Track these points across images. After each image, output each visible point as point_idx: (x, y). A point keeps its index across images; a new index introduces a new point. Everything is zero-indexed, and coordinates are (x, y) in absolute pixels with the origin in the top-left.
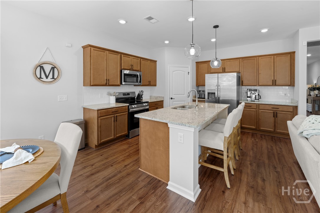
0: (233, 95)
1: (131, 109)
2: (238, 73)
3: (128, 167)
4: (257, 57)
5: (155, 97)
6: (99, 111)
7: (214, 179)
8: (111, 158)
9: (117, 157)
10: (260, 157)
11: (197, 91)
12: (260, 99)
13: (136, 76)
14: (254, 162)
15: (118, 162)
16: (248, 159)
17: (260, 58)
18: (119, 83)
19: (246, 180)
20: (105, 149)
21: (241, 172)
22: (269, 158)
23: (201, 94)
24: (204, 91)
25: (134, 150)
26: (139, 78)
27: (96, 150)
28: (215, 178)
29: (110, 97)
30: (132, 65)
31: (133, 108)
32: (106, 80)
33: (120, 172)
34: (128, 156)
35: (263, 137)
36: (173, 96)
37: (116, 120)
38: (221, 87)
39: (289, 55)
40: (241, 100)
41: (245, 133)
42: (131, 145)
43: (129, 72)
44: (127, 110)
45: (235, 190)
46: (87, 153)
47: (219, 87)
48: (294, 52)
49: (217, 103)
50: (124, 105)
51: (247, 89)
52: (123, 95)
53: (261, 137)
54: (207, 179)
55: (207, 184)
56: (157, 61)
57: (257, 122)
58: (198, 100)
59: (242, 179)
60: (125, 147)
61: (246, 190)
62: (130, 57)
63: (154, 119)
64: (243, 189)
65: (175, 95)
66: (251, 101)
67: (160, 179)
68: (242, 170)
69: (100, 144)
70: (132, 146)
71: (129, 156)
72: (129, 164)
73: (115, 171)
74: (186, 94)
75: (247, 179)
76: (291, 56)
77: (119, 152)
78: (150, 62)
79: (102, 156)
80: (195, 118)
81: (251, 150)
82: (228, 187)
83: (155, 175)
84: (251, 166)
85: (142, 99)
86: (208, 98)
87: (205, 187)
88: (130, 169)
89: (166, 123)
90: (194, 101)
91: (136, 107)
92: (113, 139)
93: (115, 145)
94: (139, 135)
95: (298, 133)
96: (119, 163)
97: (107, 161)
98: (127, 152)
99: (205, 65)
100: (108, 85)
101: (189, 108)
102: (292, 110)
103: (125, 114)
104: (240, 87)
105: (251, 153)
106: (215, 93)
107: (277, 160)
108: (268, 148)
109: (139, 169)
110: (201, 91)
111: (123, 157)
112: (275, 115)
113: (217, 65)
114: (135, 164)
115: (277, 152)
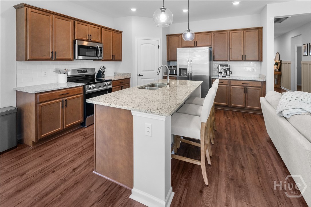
0: (205, 71)
1: (88, 89)
2: (210, 47)
3: (76, 171)
4: (228, 32)
5: (120, 73)
6: (39, 95)
7: (189, 174)
8: (55, 160)
9: (64, 157)
10: (235, 138)
11: (168, 67)
12: (231, 75)
13: (96, 49)
14: (230, 145)
15: (64, 164)
16: (224, 141)
17: (231, 32)
18: (71, 57)
19: (224, 170)
20: (49, 146)
21: (218, 160)
22: (244, 138)
23: (173, 70)
24: (175, 67)
25: (89, 143)
26: (99, 51)
27: (33, 149)
28: (191, 173)
29: (59, 75)
30: (90, 35)
31: (90, 88)
32: (52, 53)
33: (65, 180)
34: (79, 153)
35: (235, 114)
36: (142, 72)
37: (65, 105)
38: (193, 63)
39: (258, 30)
40: (213, 76)
41: (217, 110)
42: (86, 137)
43: (88, 44)
44: (82, 92)
45: (213, 187)
46: (20, 154)
47: (191, 62)
48: (262, 28)
49: (189, 80)
50: (77, 85)
51: (219, 65)
52: (78, 73)
53: (233, 114)
54: (181, 175)
55: (182, 182)
56: (122, 32)
57: (228, 98)
58: (169, 77)
59: (220, 169)
60: (78, 140)
61: (226, 184)
62: (88, 25)
63: (112, 105)
64: (223, 183)
65: (143, 71)
66: (223, 77)
67: (121, 185)
68: (218, 157)
69: (39, 140)
70: (88, 137)
71: (82, 153)
72: (79, 166)
73: (56, 180)
74: (156, 71)
75: (225, 168)
76: (259, 31)
77: (69, 147)
78: (114, 33)
79: (42, 157)
80: (167, 101)
81: (225, 130)
82: (206, 184)
83: (115, 180)
84: (227, 150)
85: (104, 77)
86: (180, 75)
87: (178, 188)
88: (80, 174)
89: (128, 110)
90: (165, 78)
91: (94, 87)
92: (60, 131)
93: (63, 138)
94: (93, 124)
95: (277, 113)
96: (66, 165)
97: (48, 164)
98: (79, 148)
99: (176, 39)
100: (54, 59)
101: (159, 87)
102: (260, 86)
103: (80, 97)
104: (212, 62)
105: (226, 133)
106: (186, 69)
107: (252, 141)
108: (240, 126)
109: (94, 172)
110: (172, 66)
111: (73, 155)
112: (246, 91)
113: (190, 37)
114: (89, 165)
115: (250, 131)
